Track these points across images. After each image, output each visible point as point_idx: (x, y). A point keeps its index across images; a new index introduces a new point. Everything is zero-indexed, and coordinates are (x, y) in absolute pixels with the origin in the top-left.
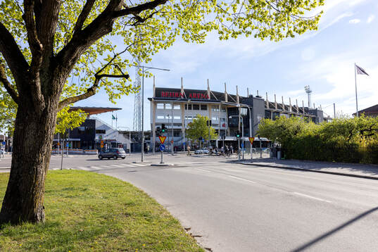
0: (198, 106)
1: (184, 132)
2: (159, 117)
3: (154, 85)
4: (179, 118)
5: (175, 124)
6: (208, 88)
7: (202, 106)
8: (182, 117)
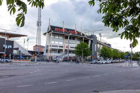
0: (71, 37)
1: (64, 51)
6: (76, 29)
7: (73, 38)
8: (63, 43)
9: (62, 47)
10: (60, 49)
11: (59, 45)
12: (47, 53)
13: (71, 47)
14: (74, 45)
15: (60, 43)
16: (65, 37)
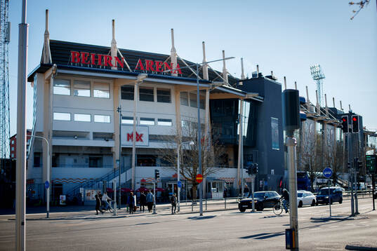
0: (152, 91)
1: (117, 155)
2: (58, 116)
3: (47, 34)
4: (107, 119)
5: (97, 136)
6: (173, 50)
7: (159, 92)
8: (114, 119)
9: (109, 137)
10: (101, 148)
11: (92, 130)
12: (39, 169)
13: (153, 138)
14: (169, 124)
15: (99, 119)
16: (124, 89)
